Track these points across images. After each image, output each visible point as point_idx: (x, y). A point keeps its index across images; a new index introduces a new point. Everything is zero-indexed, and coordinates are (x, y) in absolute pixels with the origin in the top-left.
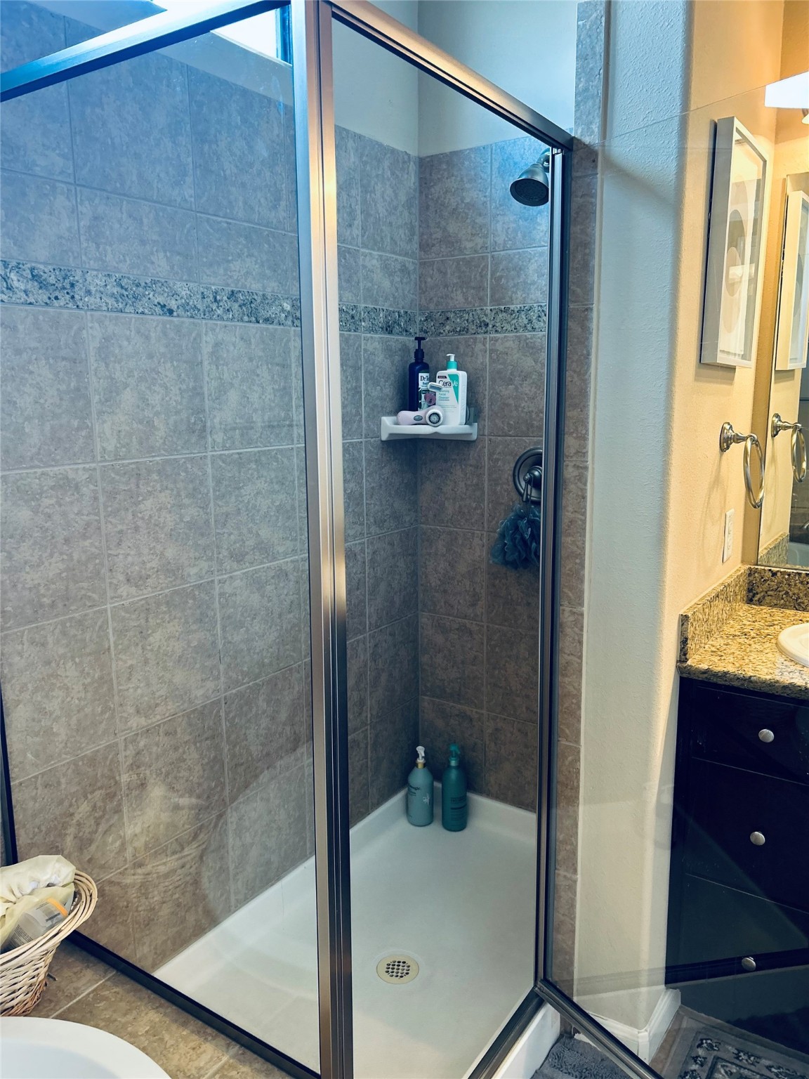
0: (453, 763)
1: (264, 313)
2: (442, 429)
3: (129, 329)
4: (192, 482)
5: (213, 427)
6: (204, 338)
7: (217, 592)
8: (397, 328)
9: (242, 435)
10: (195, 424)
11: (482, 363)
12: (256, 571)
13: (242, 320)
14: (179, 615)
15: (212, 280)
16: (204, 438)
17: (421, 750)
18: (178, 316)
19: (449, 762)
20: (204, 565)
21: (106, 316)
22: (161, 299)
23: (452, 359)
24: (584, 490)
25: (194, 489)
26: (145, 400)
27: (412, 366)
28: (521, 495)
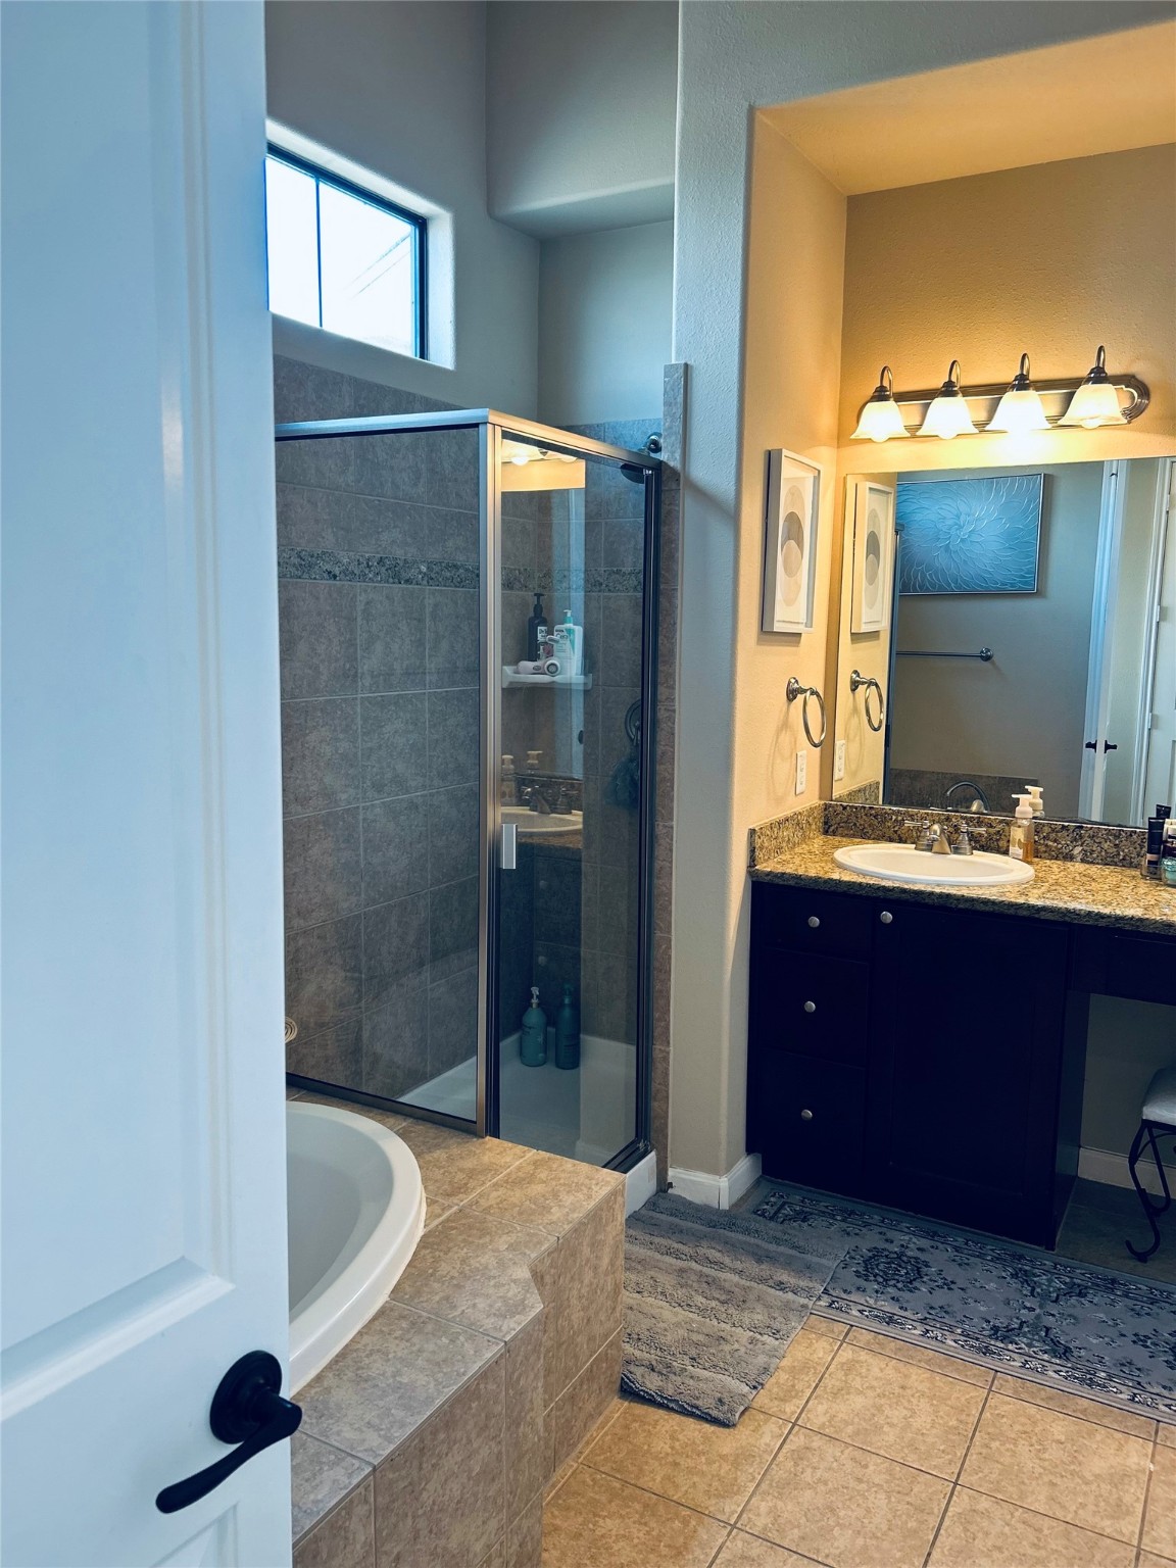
0: (567, 1001)
1: (405, 575)
2: (558, 678)
3: (305, 592)
4: (346, 719)
5: (363, 673)
6: (359, 598)
7: (361, 817)
8: (517, 585)
9: (385, 680)
10: (349, 670)
11: (596, 619)
12: (393, 802)
13: (388, 582)
14: (332, 834)
15: (366, 549)
16: (356, 682)
17: (535, 991)
18: (340, 580)
19: (563, 1001)
20: (351, 791)
21: (289, 582)
22: (328, 567)
23: (569, 615)
24: (673, 728)
25: (347, 726)
26: (314, 650)
27: (531, 621)
28: (632, 740)
